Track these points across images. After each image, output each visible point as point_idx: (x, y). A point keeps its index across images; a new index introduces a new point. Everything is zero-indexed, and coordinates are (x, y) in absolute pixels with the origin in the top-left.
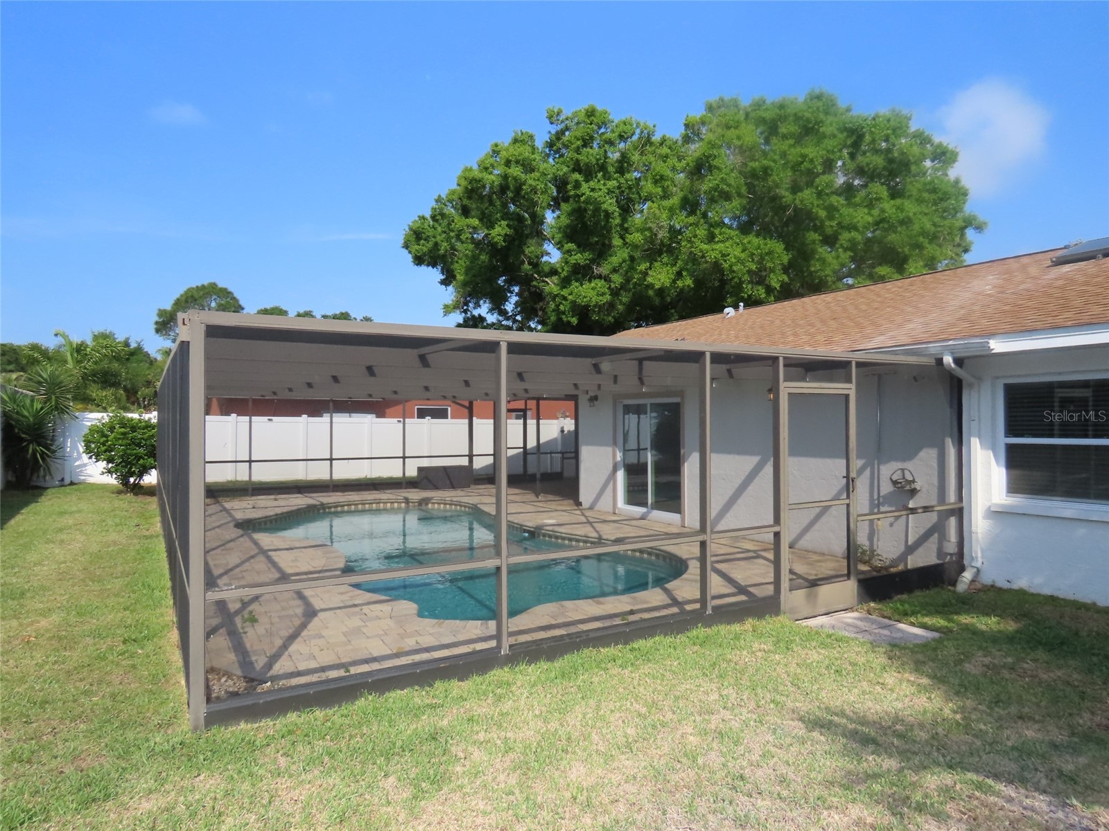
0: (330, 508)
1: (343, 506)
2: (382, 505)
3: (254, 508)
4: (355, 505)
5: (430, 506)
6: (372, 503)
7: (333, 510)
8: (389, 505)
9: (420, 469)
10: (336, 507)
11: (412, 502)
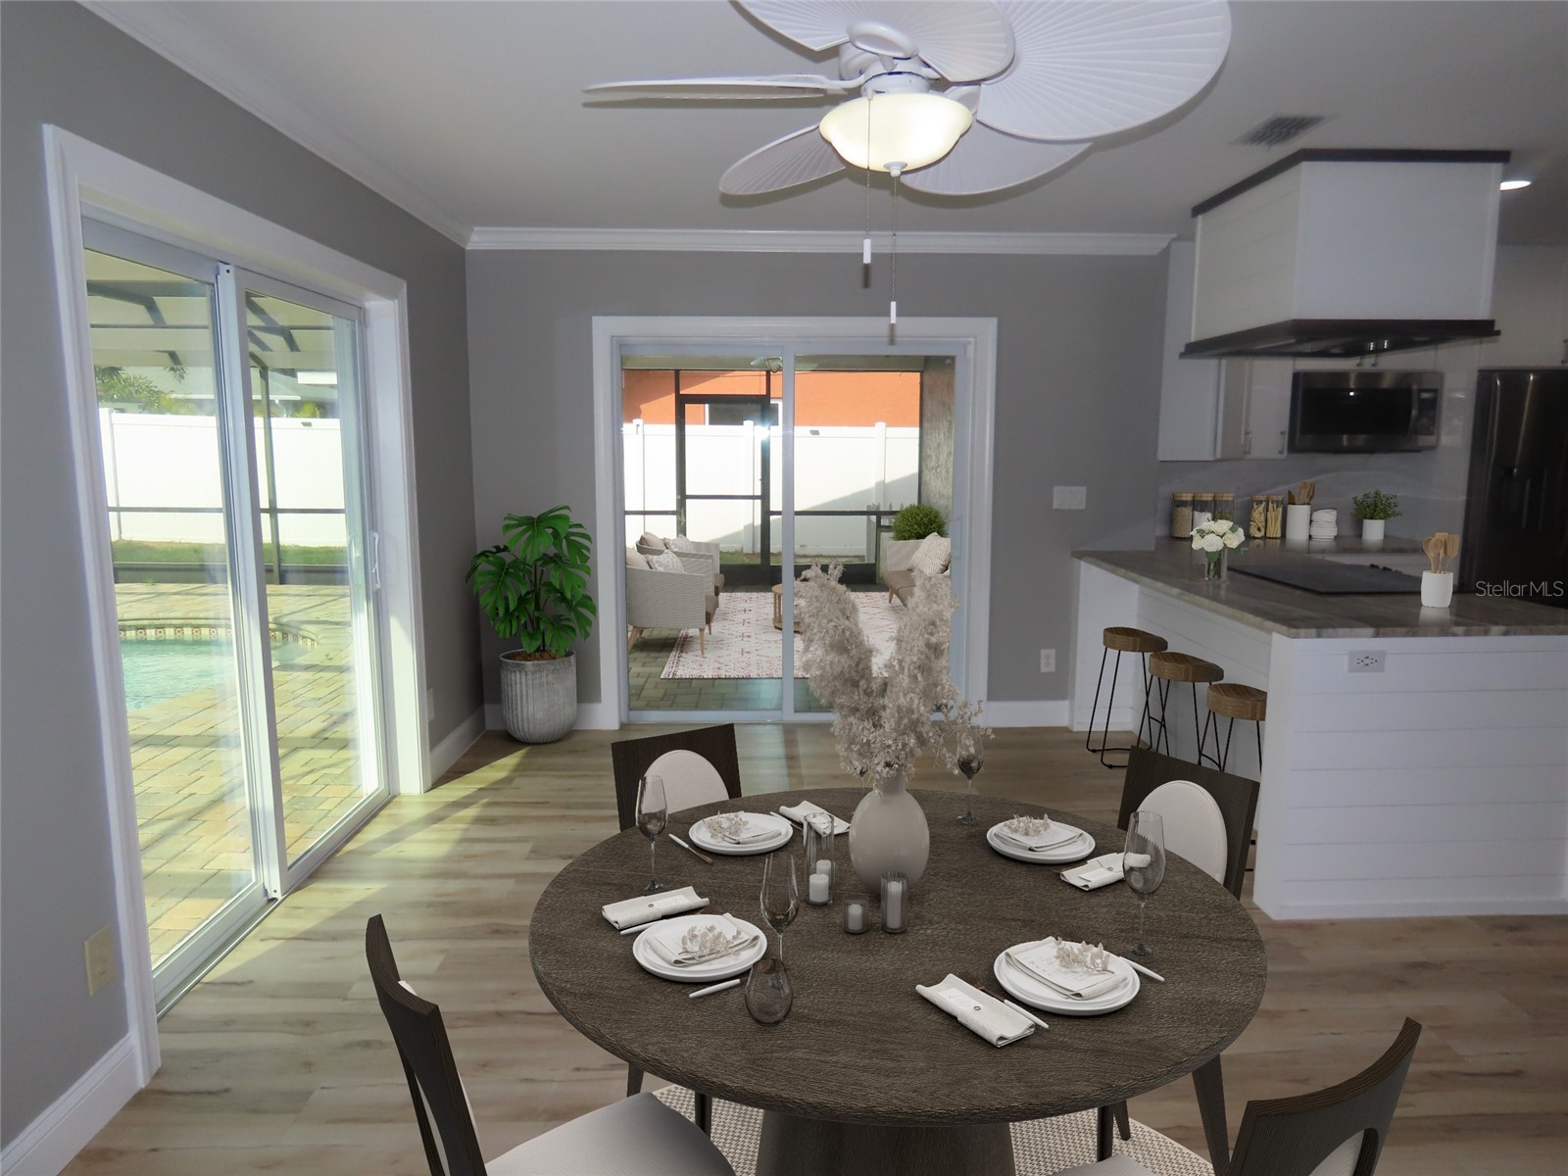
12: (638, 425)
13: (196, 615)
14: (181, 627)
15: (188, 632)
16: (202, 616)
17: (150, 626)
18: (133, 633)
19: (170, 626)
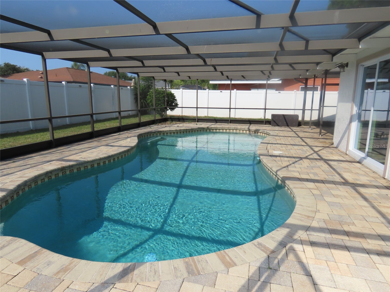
0: (213, 130)
1: (220, 129)
2: (238, 131)
3: (178, 127)
4: (226, 129)
5: (259, 133)
6: (233, 130)
7: (214, 131)
8: (241, 131)
9: (273, 116)
10: (216, 130)
11: (252, 131)
12: (295, 91)
13: (230, 127)
14: (227, 129)
15: (228, 130)
16: (232, 127)
17: (221, 129)
18: (218, 130)
19: (225, 129)
